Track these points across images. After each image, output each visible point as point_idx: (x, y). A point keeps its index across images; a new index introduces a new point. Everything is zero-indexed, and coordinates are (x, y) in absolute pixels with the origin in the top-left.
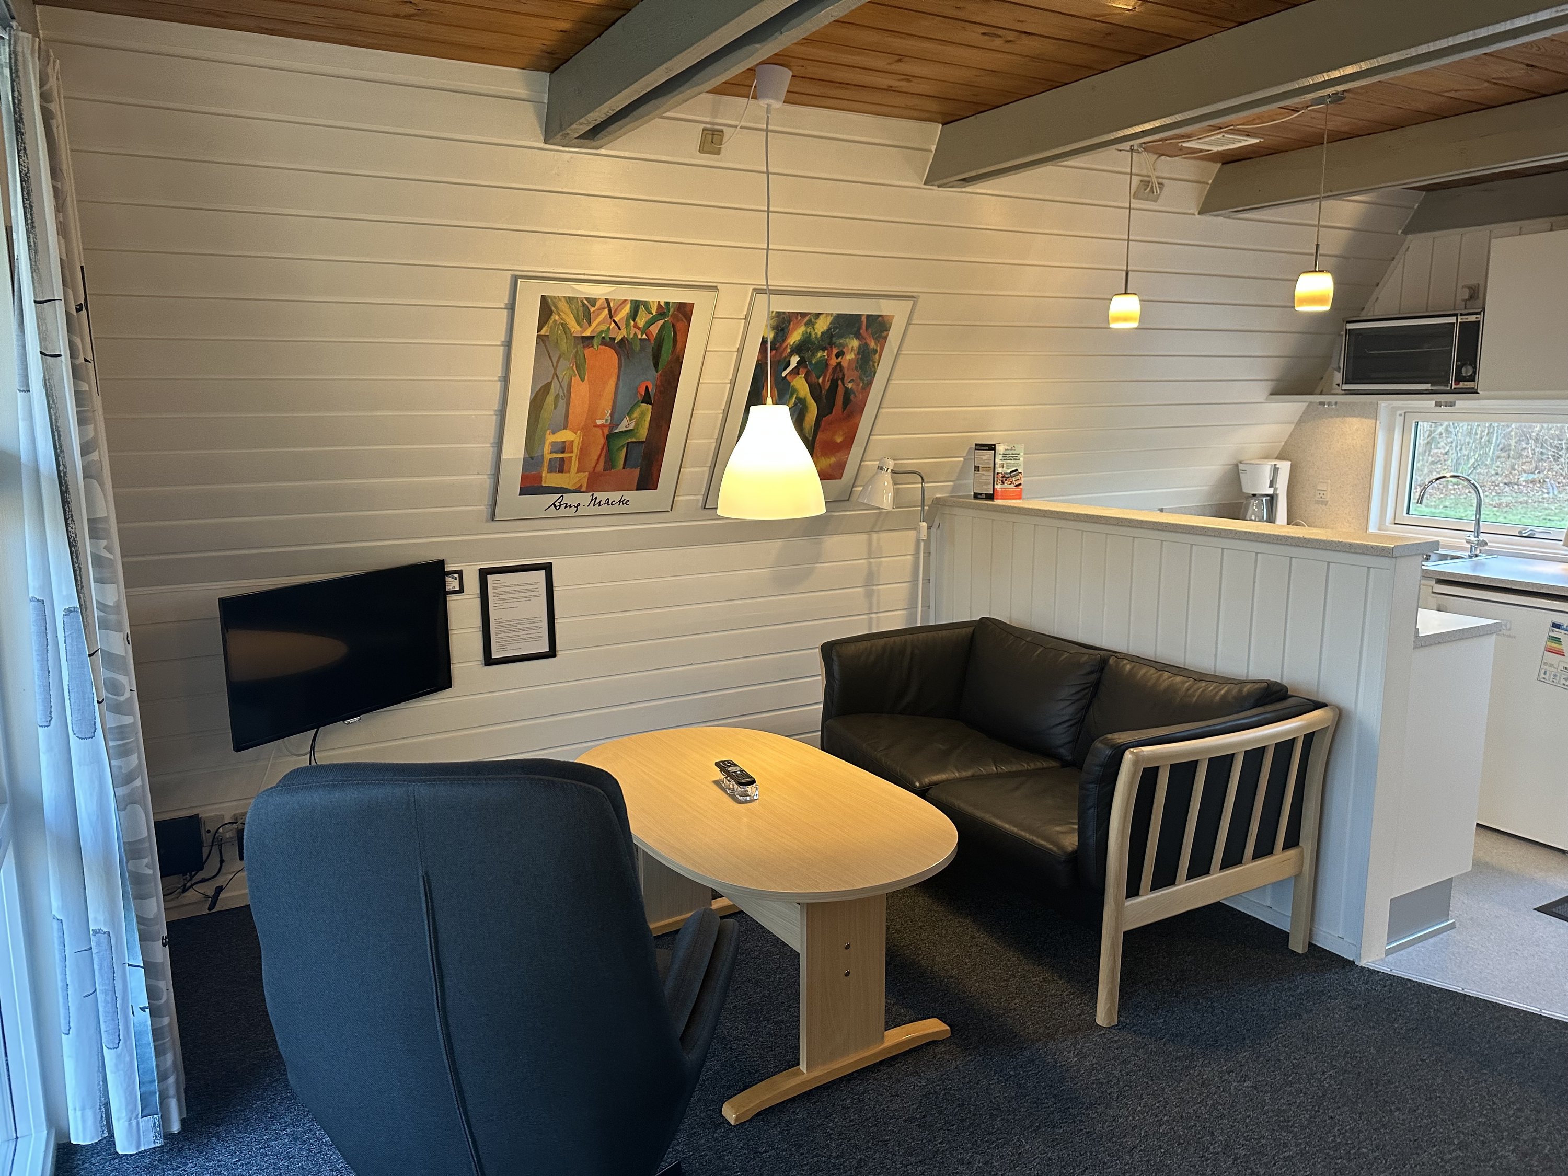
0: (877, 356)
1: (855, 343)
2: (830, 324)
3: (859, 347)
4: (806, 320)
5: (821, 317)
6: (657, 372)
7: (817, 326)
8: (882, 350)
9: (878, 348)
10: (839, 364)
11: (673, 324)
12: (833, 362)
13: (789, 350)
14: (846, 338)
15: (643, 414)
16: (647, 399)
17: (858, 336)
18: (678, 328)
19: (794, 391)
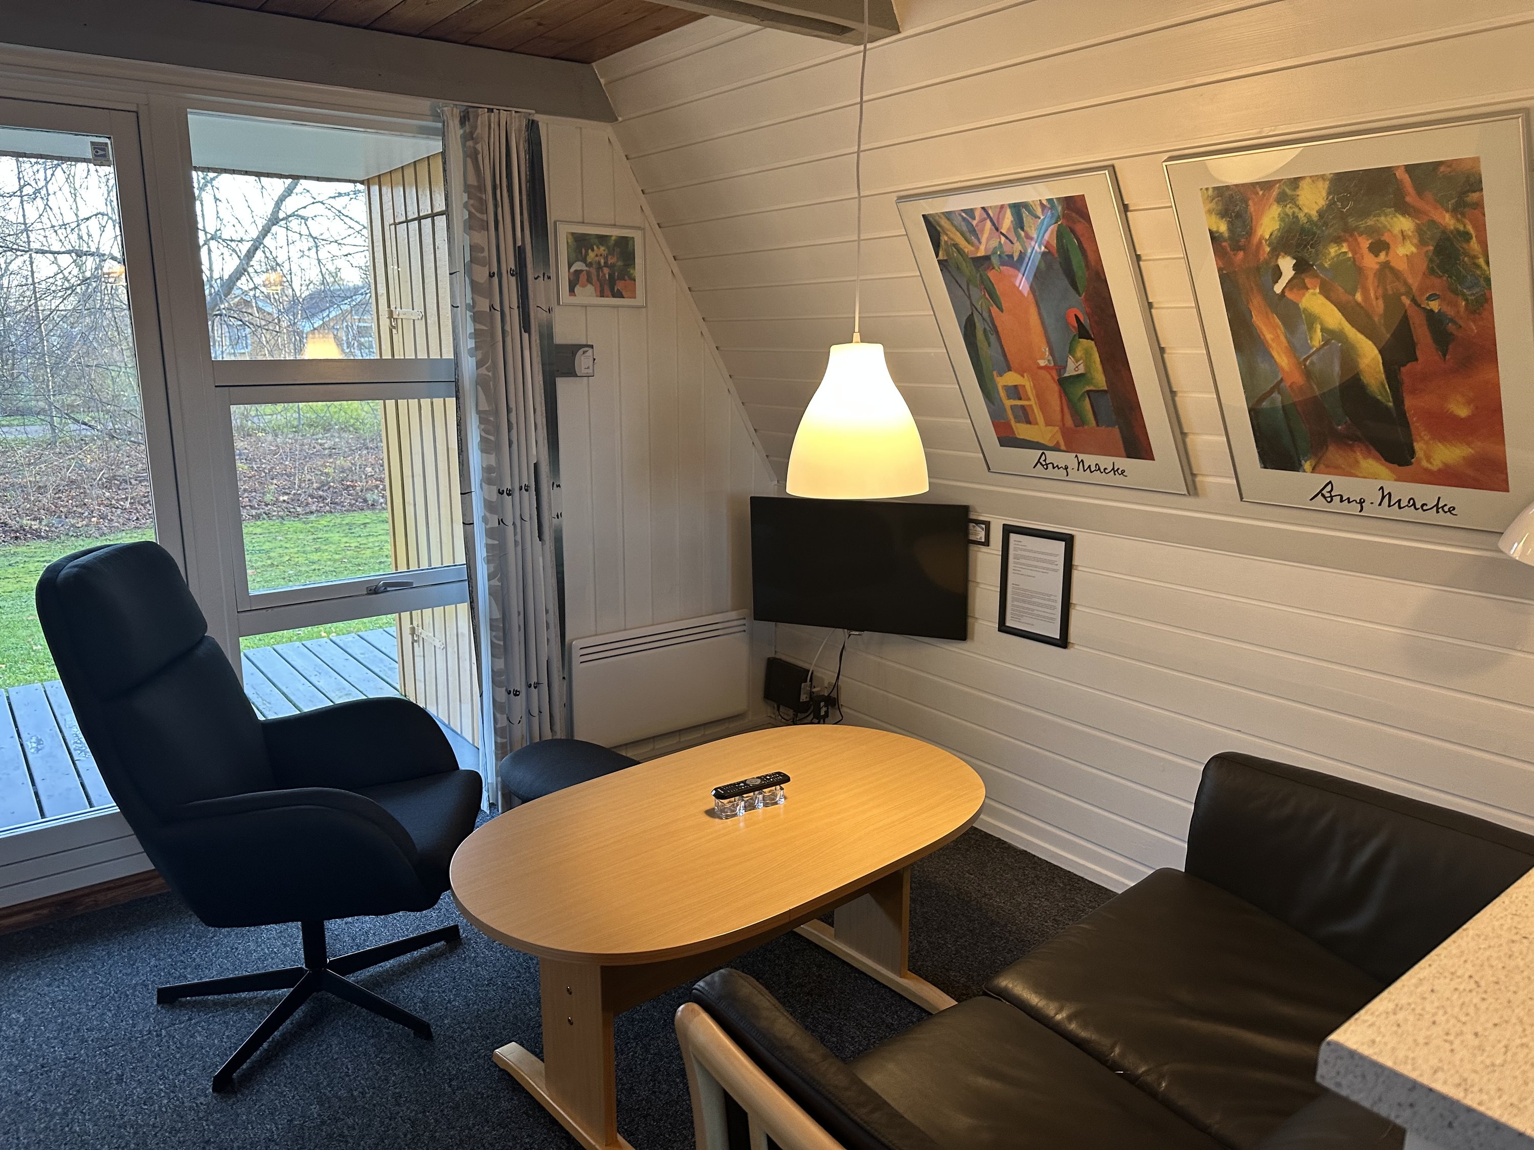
0: (1474, 244)
1: (1404, 224)
2: (1329, 194)
3: (1419, 230)
4: (1275, 192)
5: (1304, 184)
6: (1080, 295)
7: (1301, 201)
8: (1481, 228)
9: (1470, 228)
10: (1386, 265)
11: (1070, 228)
12: (1371, 262)
13: (1268, 249)
14: (1379, 215)
15: (1087, 353)
16: (1083, 333)
17: (1404, 209)
18: (1079, 234)
19: (1312, 319)
